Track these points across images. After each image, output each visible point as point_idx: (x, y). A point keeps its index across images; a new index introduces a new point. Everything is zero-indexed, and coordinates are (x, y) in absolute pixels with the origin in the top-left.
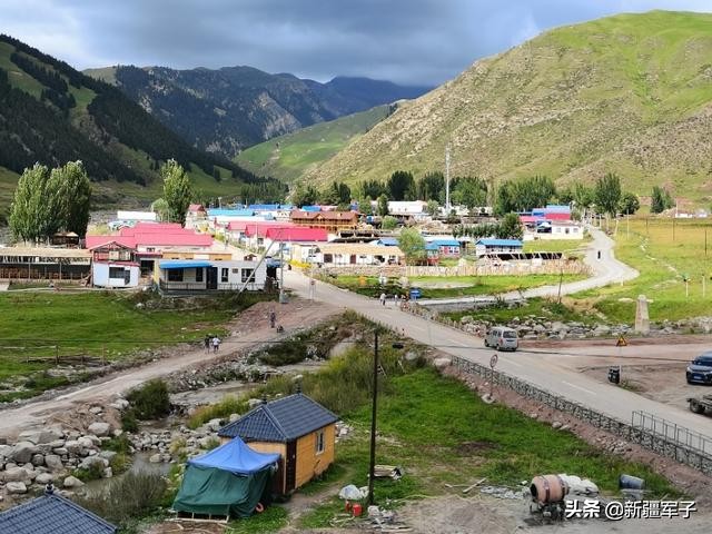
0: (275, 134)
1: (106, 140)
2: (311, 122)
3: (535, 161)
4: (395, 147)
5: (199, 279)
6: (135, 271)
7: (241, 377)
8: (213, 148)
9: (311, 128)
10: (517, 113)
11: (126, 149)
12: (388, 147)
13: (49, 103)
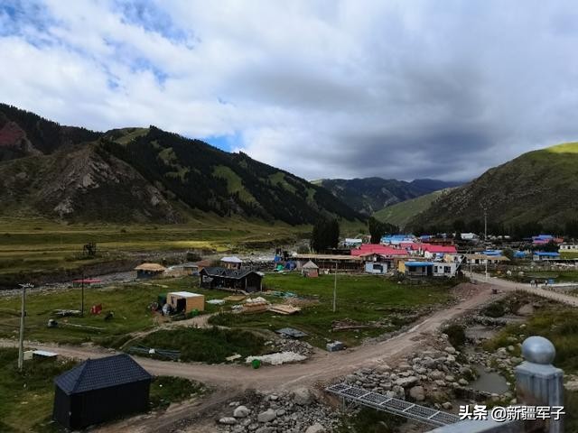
0: (388, 205)
1: (321, 209)
2: (405, 199)
3: (524, 214)
4: (450, 209)
5: (424, 271)
6: (385, 266)
7: (480, 323)
8: (363, 211)
9: (405, 202)
10: (512, 192)
11: (328, 213)
12: (446, 209)
13: (298, 195)
